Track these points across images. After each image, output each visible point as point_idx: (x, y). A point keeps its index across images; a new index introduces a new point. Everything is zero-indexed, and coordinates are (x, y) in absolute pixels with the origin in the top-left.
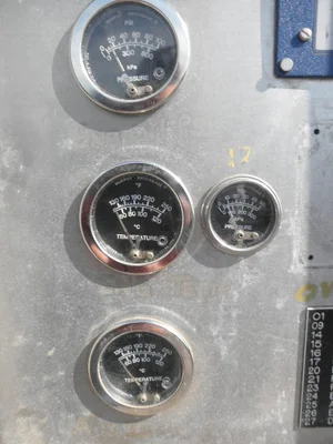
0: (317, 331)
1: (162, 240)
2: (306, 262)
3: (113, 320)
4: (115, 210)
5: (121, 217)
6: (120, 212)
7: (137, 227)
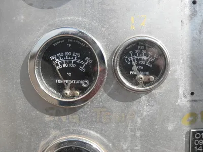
0: (198, 146)
1: (85, 83)
2: (189, 97)
3: (55, 138)
4: (54, 63)
5: (58, 68)
6: (57, 64)
7: (69, 74)
